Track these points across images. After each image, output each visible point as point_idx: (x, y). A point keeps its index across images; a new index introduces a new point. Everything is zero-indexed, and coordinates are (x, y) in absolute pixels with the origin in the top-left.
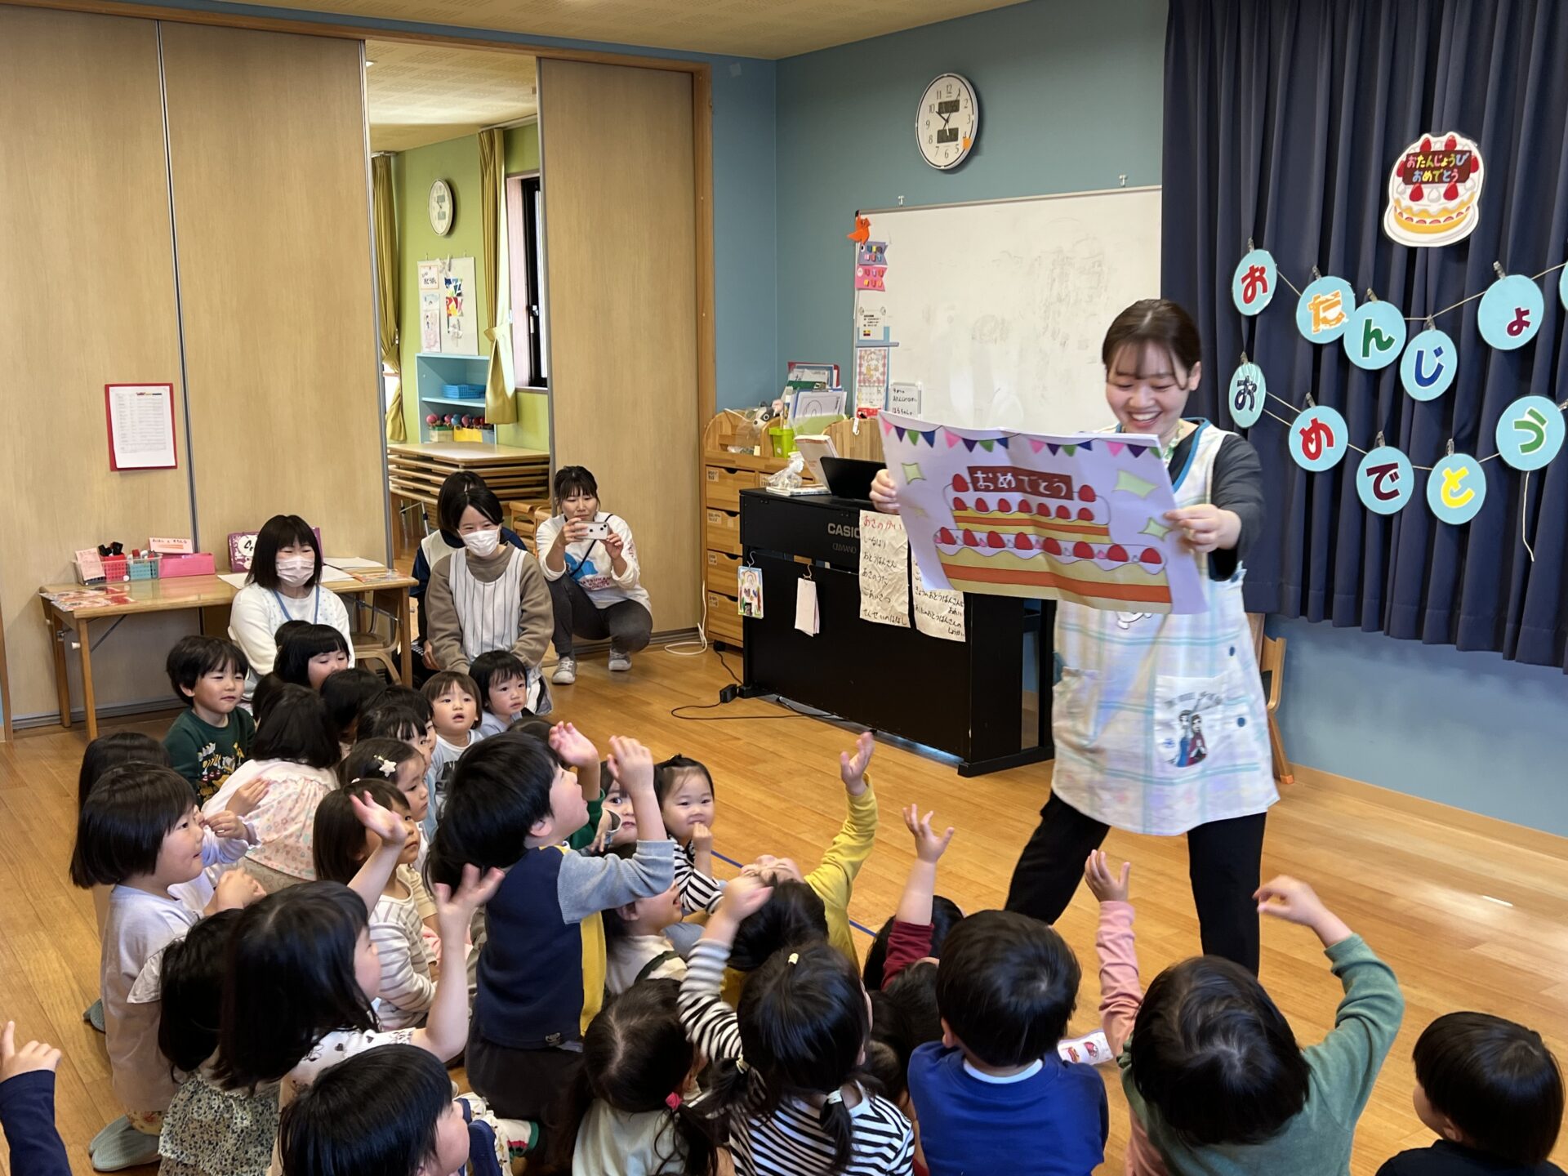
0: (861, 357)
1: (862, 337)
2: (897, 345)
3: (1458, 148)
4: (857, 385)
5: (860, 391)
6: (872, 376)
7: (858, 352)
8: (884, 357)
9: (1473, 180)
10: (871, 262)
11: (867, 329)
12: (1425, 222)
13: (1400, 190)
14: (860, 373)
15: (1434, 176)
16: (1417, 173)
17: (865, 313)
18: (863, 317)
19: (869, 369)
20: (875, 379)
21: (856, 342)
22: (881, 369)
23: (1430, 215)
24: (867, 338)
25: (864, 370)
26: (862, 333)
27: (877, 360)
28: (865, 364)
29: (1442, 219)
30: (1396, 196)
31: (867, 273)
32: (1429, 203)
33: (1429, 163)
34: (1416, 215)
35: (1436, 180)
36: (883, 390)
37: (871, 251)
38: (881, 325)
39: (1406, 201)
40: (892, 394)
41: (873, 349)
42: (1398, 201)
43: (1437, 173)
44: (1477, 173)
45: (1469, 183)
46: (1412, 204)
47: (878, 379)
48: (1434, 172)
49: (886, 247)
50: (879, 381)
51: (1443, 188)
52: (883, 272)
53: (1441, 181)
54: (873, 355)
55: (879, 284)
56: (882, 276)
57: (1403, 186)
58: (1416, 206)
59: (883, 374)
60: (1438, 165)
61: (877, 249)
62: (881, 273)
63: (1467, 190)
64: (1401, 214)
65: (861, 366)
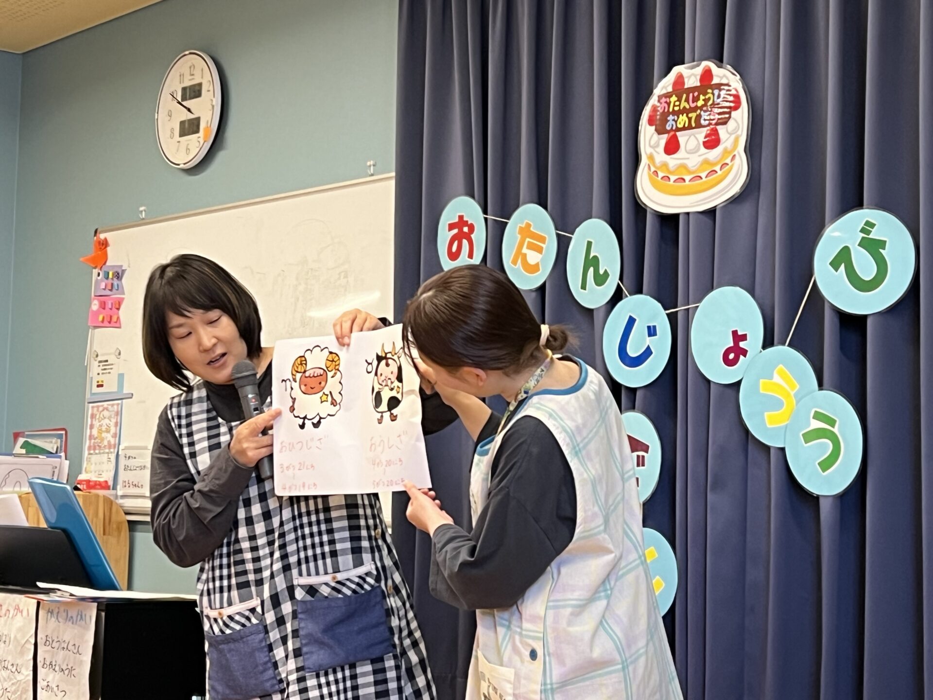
0: (93, 416)
1: (96, 390)
2: (131, 396)
3: (715, 81)
4: (86, 453)
5: (89, 460)
6: (102, 439)
7: (90, 409)
8: (117, 414)
9: (736, 120)
10: (108, 292)
11: (100, 378)
12: (684, 180)
13: (652, 143)
14: (91, 437)
15: (690, 119)
16: (671, 118)
17: (99, 358)
18: (97, 363)
19: (100, 431)
20: (106, 443)
21: (88, 395)
22: (113, 430)
23: (689, 172)
24: (100, 390)
25: (95, 432)
26: (95, 384)
27: (110, 418)
28: (96, 424)
29: (703, 175)
30: (649, 150)
31: (103, 305)
32: (687, 156)
33: (684, 104)
34: (672, 173)
35: (694, 125)
36: (113, 457)
37: (107, 278)
38: (115, 373)
39: (661, 157)
40: (123, 462)
41: (105, 404)
42: (651, 157)
43: (693, 115)
44: (740, 110)
45: (731, 124)
46: (667, 158)
47: (109, 442)
48: (690, 115)
49: (123, 271)
50: (110, 446)
51: (701, 135)
52: (120, 304)
53: (699, 126)
54: (106, 413)
55: (114, 319)
56: (118, 309)
57: (656, 136)
58: (672, 161)
59: (114, 436)
60: (693, 105)
61: (113, 274)
62: (118, 305)
63: (731, 134)
64: (656, 173)
65: (92, 427)
